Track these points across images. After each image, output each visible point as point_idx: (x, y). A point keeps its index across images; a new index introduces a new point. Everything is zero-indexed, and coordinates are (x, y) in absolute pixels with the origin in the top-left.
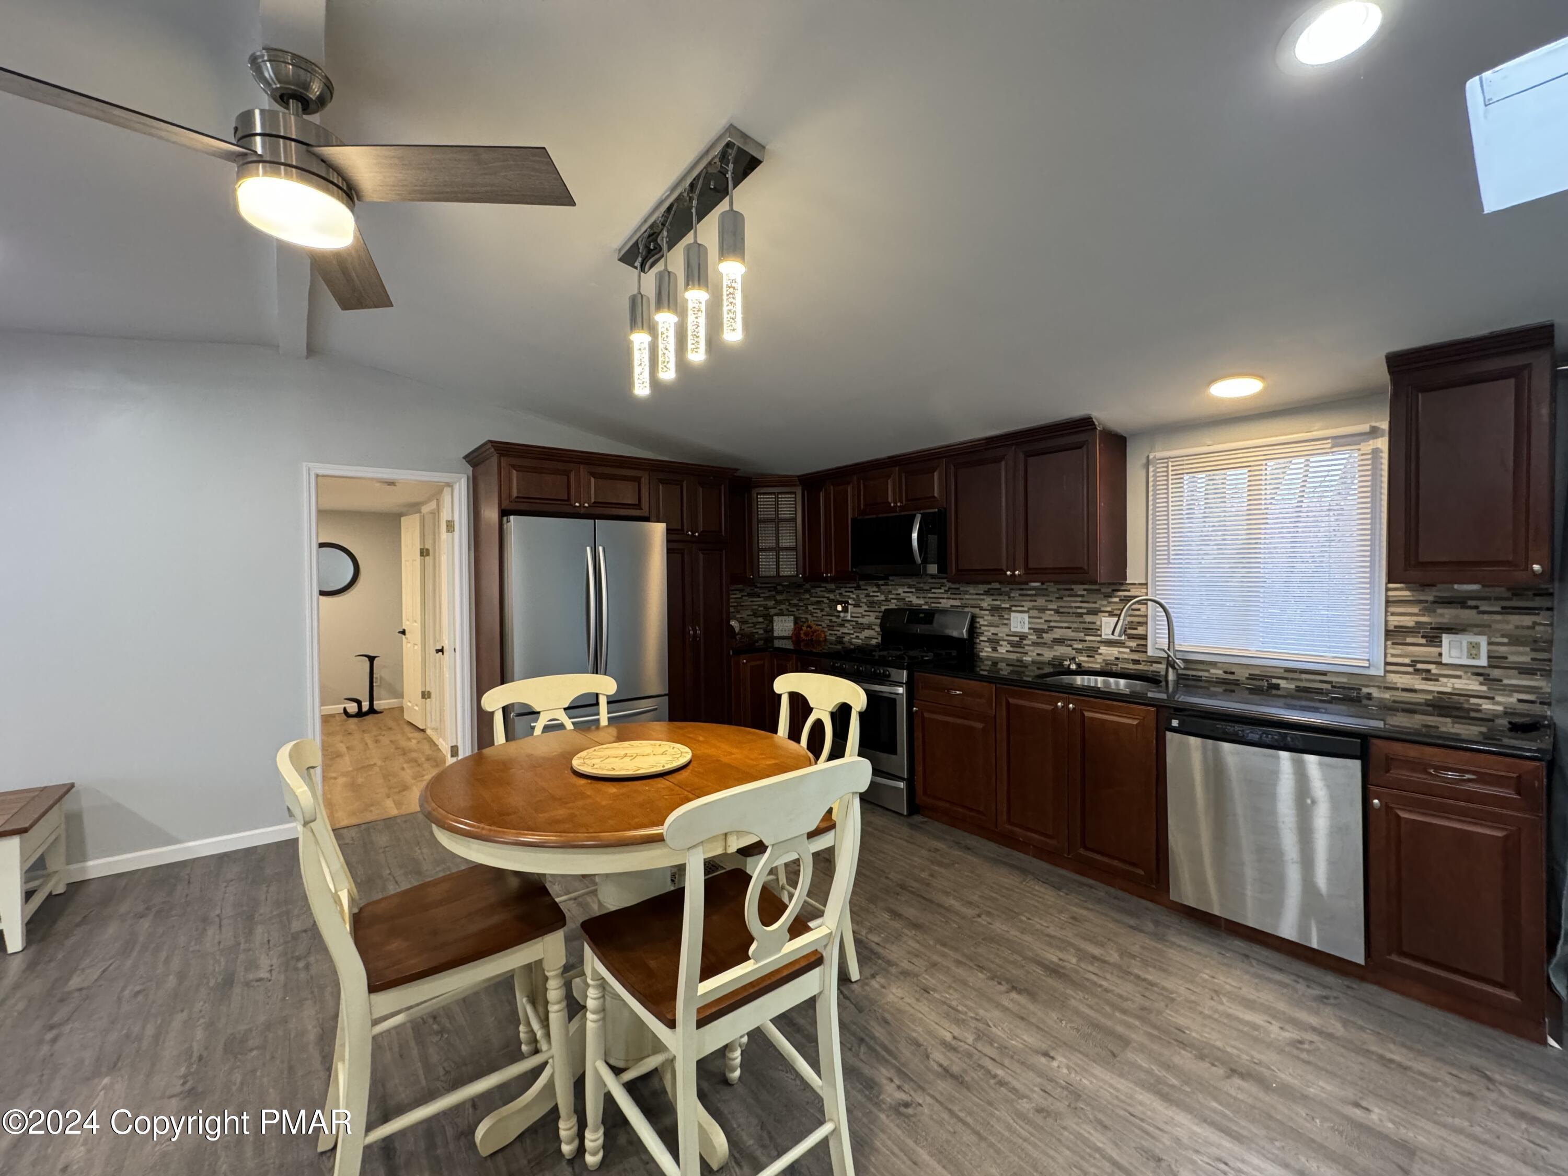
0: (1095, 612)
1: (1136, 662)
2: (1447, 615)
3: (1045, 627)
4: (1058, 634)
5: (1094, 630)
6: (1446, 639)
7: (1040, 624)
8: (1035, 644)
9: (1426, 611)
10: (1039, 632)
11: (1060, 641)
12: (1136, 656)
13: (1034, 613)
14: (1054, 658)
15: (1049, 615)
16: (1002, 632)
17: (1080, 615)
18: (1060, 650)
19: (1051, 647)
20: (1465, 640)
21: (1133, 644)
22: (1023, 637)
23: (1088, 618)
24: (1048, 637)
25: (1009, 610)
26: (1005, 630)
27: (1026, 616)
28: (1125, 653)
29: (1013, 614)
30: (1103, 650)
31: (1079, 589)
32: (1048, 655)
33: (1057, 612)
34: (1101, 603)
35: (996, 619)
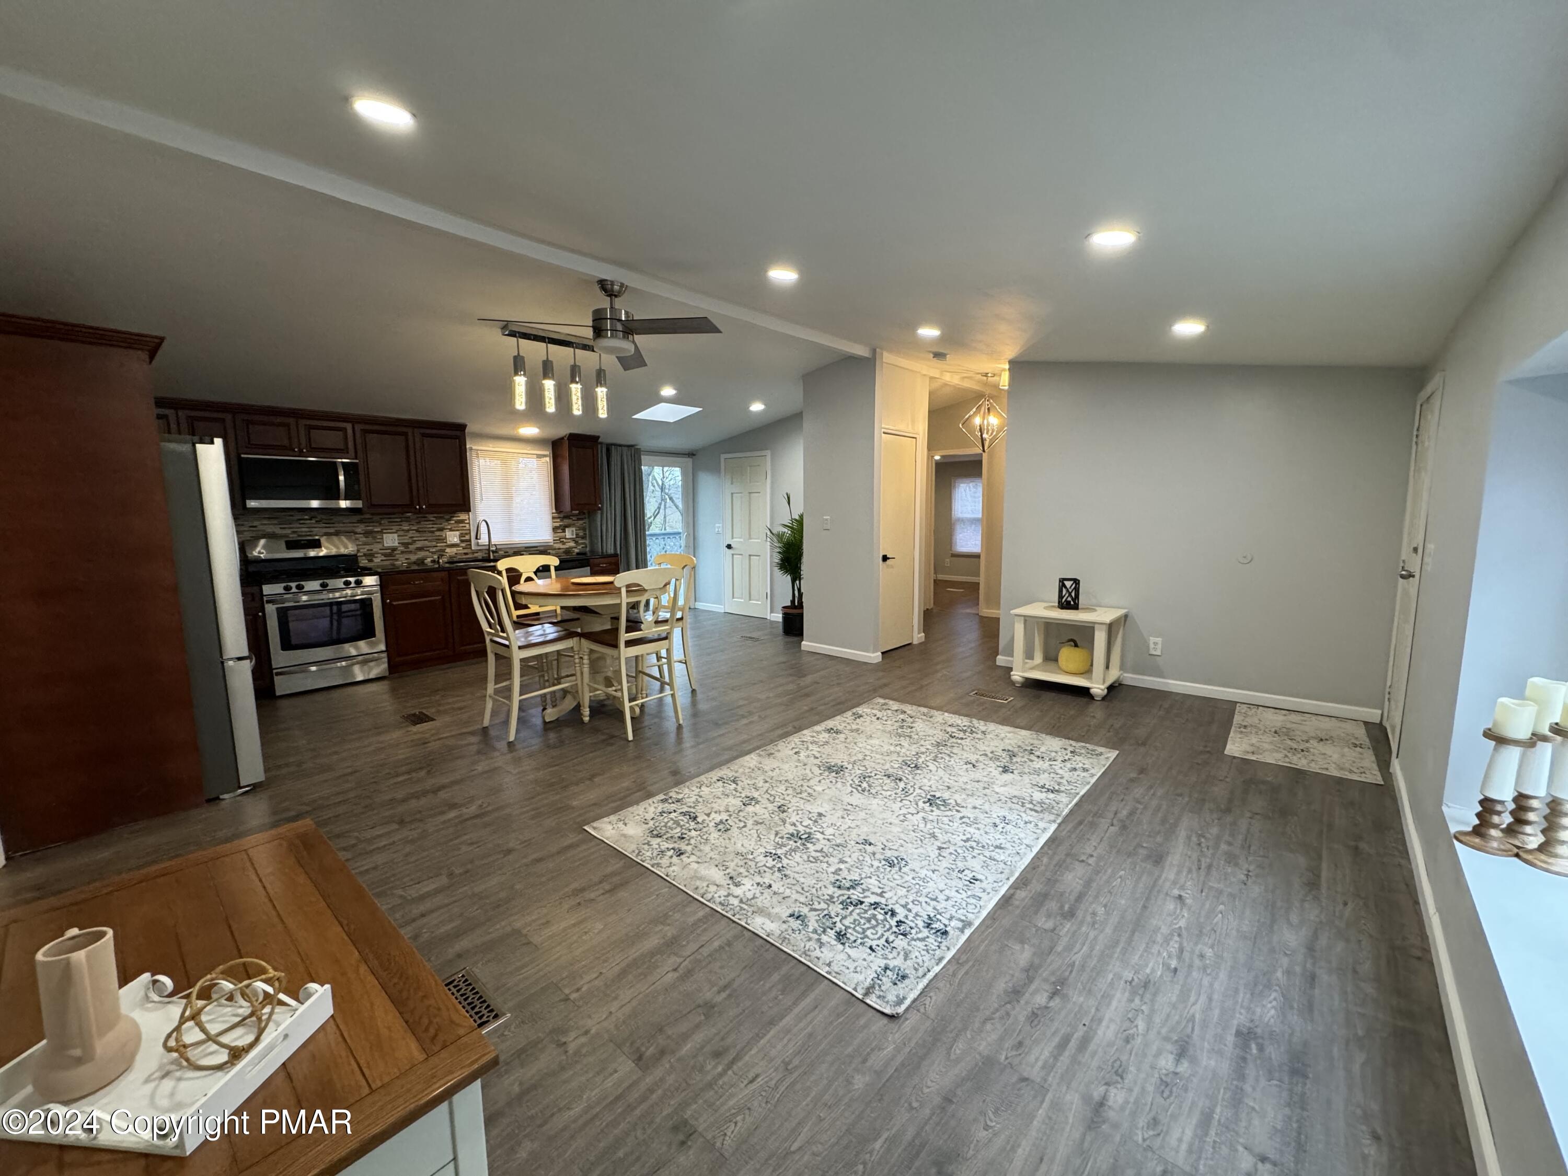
0: (441, 530)
1: (466, 554)
2: (567, 521)
3: (410, 541)
4: (419, 544)
5: (443, 540)
6: (567, 530)
7: (406, 540)
8: (402, 552)
9: (562, 521)
10: (406, 545)
11: (420, 549)
12: (465, 551)
13: (401, 533)
14: (418, 559)
15: (411, 534)
16: (376, 548)
17: (433, 532)
18: (421, 554)
19: (415, 554)
20: (571, 529)
21: (463, 545)
22: (394, 549)
23: (438, 533)
24: (412, 547)
25: (381, 532)
26: (380, 546)
27: (395, 536)
28: (460, 550)
29: (385, 536)
30: (448, 550)
31: (431, 517)
32: (413, 558)
33: (417, 531)
34: (445, 525)
35: (370, 540)
